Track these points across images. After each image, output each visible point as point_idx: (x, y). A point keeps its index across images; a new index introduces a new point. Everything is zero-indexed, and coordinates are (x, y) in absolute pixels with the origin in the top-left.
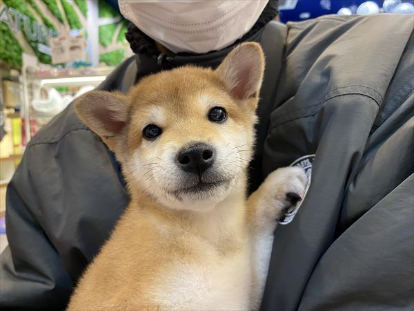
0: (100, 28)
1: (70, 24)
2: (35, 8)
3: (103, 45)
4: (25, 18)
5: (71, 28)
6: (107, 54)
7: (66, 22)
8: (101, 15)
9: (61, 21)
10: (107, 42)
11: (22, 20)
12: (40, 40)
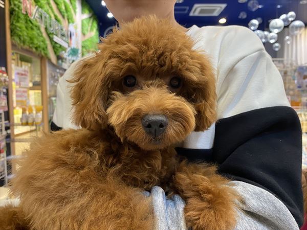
0: (82, 21)
1: (68, 19)
2: (51, 8)
3: (84, 34)
4: (47, 16)
5: (69, 23)
6: (85, 41)
7: (66, 18)
8: (83, 12)
9: (63, 17)
10: (86, 32)
11: (46, 17)
12: (54, 33)
